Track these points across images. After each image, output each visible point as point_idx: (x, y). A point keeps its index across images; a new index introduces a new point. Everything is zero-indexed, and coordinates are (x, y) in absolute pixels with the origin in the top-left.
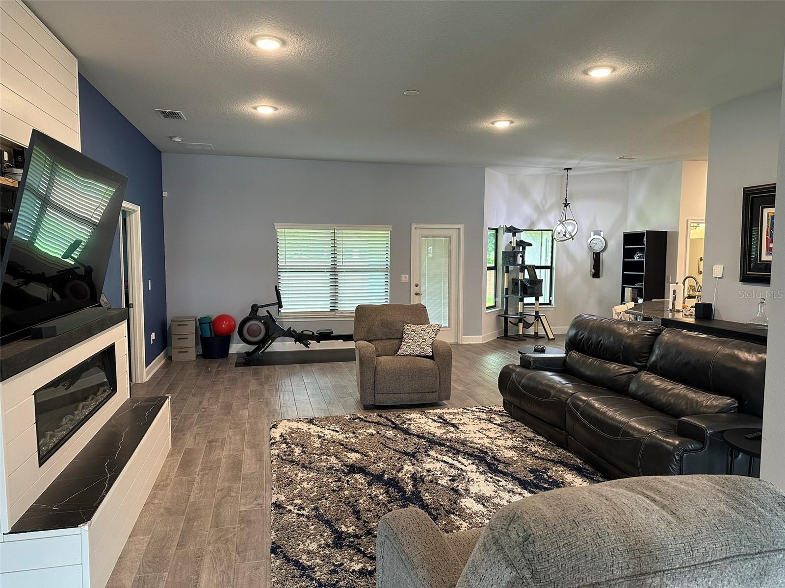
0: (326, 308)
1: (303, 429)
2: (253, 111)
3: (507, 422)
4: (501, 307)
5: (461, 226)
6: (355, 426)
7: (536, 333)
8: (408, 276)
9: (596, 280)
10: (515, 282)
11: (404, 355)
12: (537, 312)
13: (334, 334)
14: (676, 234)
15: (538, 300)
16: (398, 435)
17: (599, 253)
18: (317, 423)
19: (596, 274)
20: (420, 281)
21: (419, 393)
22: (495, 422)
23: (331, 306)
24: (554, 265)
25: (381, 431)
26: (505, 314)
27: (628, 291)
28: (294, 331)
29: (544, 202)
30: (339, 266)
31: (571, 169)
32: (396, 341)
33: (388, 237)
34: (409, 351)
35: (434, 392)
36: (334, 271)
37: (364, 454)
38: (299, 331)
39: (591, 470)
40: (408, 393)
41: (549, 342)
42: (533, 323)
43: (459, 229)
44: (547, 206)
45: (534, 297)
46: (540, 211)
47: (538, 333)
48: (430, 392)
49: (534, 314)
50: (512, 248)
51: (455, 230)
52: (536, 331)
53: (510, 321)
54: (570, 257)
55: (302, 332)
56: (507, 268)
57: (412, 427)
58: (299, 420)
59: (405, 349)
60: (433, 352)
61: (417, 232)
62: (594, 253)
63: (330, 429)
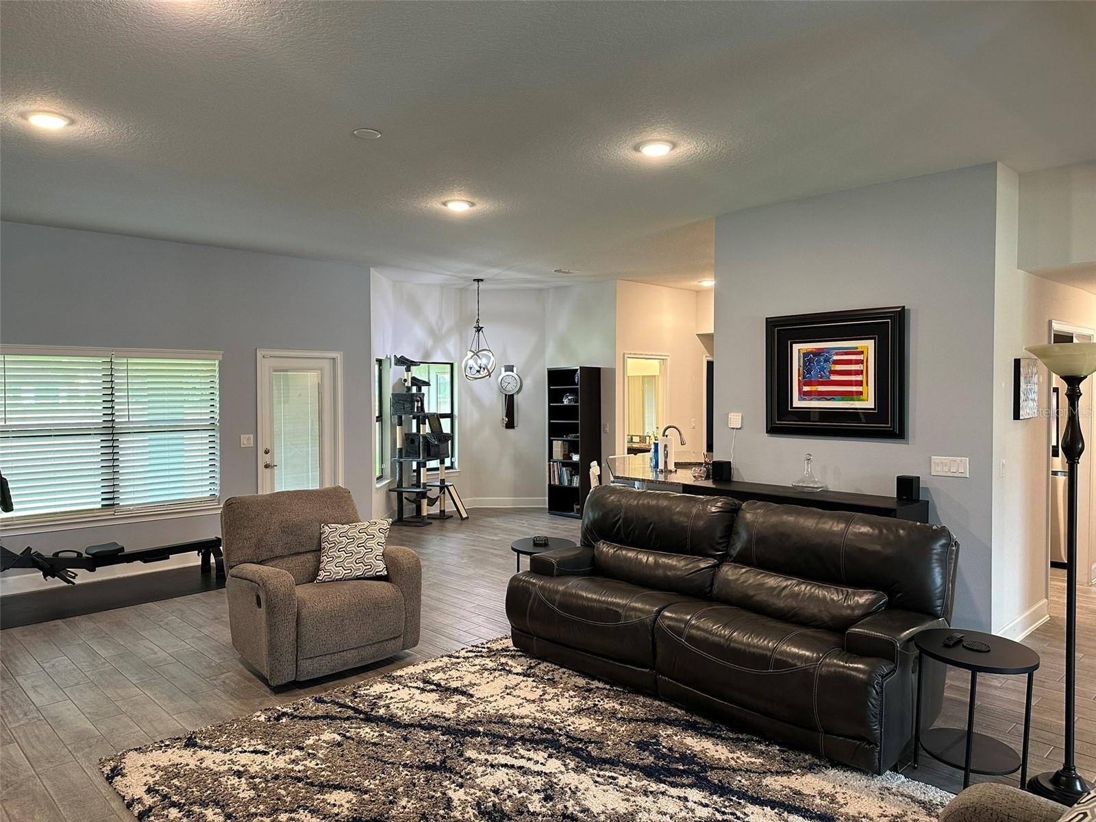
0: (95, 503)
1: (188, 765)
2: (20, 121)
3: (531, 668)
4: (391, 477)
5: (338, 355)
6: (290, 733)
7: (442, 512)
8: (252, 436)
9: (510, 431)
10: (410, 439)
11: (333, 581)
12: (443, 481)
13: (127, 550)
14: (612, 371)
15: (444, 463)
16: (385, 733)
17: (513, 395)
18: (207, 743)
19: (510, 425)
20: (272, 444)
21: (374, 644)
22: (515, 671)
23: (103, 499)
24: (456, 412)
25: (348, 731)
26: (398, 487)
27: (558, 445)
28: (39, 555)
29: (440, 323)
30: (119, 423)
31: (482, 280)
32: (310, 556)
33: (215, 371)
34: (342, 573)
35: (396, 637)
36: (111, 432)
37: (359, 790)
38: (48, 553)
39: (708, 723)
40: (356, 648)
41: (461, 524)
42: (438, 497)
43: (334, 359)
44: (444, 330)
45: (439, 460)
46: (436, 336)
47: (444, 510)
48: (391, 639)
49: (439, 484)
50: (406, 389)
51: (327, 361)
52: (443, 509)
53: (405, 498)
54: (476, 401)
55: (56, 554)
56: (400, 418)
57: (394, 709)
58: (163, 746)
59: (331, 568)
60: (386, 568)
61: (266, 363)
62: (506, 395)
63: (245, 751)
